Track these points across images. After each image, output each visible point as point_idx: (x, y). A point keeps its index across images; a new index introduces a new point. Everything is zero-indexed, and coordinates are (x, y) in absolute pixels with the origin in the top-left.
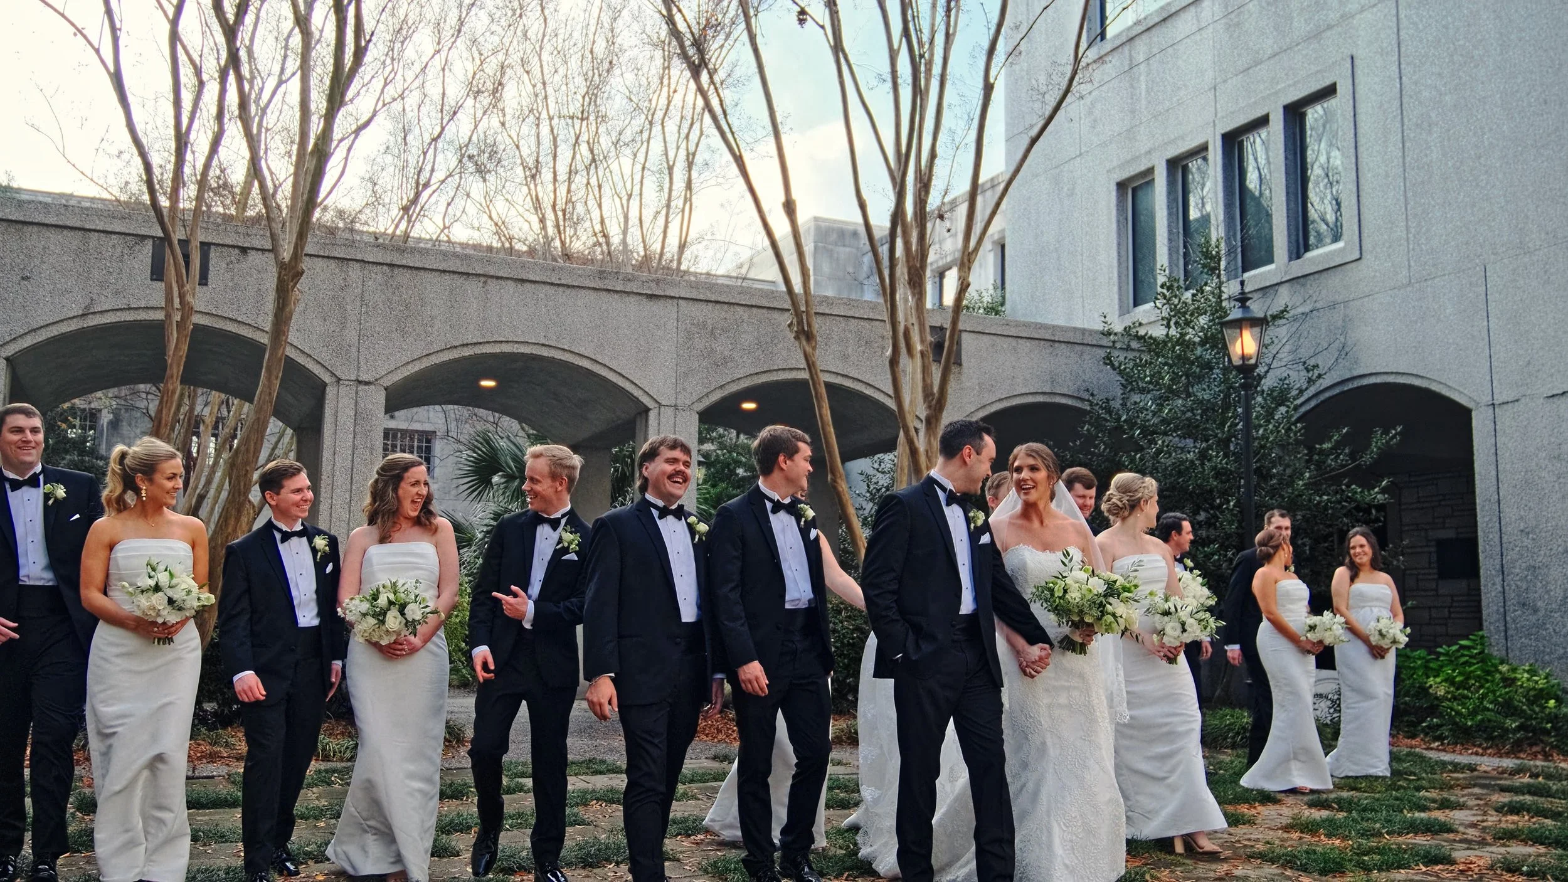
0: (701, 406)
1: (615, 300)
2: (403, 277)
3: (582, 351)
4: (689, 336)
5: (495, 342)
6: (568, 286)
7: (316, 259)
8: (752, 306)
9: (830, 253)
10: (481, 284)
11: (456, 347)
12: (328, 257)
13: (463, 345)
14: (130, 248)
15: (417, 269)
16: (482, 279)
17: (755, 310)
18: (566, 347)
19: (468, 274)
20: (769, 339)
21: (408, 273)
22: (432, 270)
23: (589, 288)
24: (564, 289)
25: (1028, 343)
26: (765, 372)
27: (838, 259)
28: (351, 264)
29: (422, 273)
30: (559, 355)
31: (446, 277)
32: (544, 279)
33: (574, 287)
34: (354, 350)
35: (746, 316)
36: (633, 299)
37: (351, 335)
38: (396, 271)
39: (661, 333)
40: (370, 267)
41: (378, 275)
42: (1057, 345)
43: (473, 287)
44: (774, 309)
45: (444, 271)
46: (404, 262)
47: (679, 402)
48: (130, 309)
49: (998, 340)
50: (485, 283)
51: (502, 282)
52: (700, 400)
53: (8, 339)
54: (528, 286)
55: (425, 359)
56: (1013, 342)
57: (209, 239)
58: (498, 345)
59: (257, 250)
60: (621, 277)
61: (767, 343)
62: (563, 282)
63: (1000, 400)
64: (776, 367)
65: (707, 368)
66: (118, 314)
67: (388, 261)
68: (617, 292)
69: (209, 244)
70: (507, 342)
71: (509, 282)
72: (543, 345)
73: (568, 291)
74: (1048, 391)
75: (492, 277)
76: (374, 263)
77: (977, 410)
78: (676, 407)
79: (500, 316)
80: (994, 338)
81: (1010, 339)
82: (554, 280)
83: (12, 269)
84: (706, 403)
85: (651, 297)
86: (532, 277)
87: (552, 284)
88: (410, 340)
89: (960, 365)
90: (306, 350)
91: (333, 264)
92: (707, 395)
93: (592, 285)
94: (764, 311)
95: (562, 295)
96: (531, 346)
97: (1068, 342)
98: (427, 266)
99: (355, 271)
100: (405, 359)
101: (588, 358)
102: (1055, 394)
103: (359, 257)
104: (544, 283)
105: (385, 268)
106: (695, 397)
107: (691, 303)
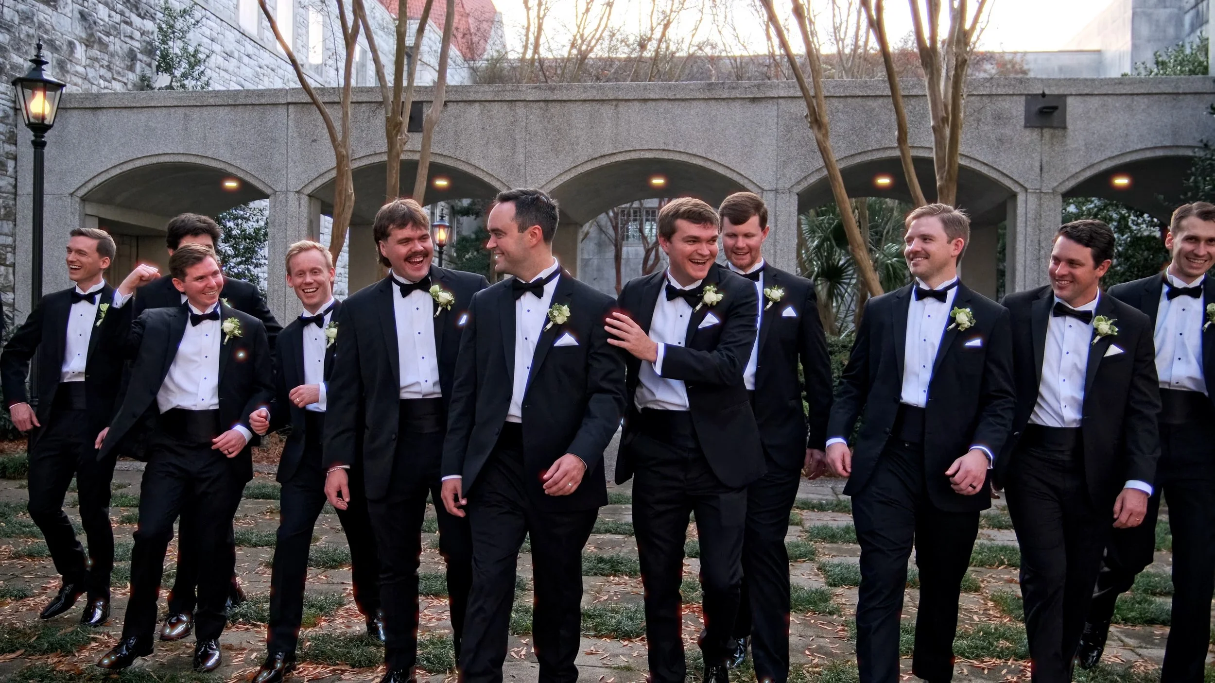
0: (799, 188)
1: (722, 107)
2: (555, 109)
3: (695, 151)
4: (789, 129)
5: (626, 151)
6: (683, 100)
7: (493, 104)
8: (846, 97)
9: (1149, 16)
10: (613, 107)
11: (596, 159)
12: (501, 101)
13: (602, 157)
14: (374, 112)
15: (565, 101)
16: (614, 103)
17: (849, 100)
18: (682, 150)
19: (603, 101)
20: (863, 125)
21: (558, 106)
22: (576, 101)
23: (699, 99)
24: (680, 103)
25: (1145, 100)
26: (860, 154)
27: (1158, 21)
28: (518, 104)
29: (568, 104)
30: (677, 157)
31: (587, 105)
32: (663, 96)
33: (687, 99)
34: (522, 168)
35: (841, 107)
36: (737, 104)
37: (520, 158)
38: (550, 105)
39: (763, 130)
40: (531, 104)
41: (536, 109)
42: (1181, 97)
43: (607, 111)
44: (868, 96)
45: (585, 101)
46: (555, 97)
47: (780, 186)
48: (376, 154)
49: (1109, 100)
50: (616, 106)
51: (630, 104)
52: (798, 183)
53: (307, 182)
54: (650, 103)
55: (573, 171)
56: (1128, 100)
57: (421, 99)
58: (628, 154)
59: (454, 102)
60: (726, 86)
61: (861, 127)
62: (678, 97)
63: (1110, 158)
64: (870, 148)
65: (805, 156)
66: (370, 158)
67: (543, 98)
68: (724, 99)
69: (422, 102)
70: (635, 150)
71: (635, 103)
72: (664, 150)
73: (683, 104)
74: (1168, 144)
75: (622, 100)
76: (533, 101)
77: (1084, 170)
78: (776, 191)
79: (628, 131)
80: (1106, 98)
81: (1124, 97)
82: (670, 96)
83: (306, 136)
84: (805, 185)
85: (754, 100)
86: (652, 96)
87: (669, 100)
88: (561, 156)
89: (1065, 128)
90: (490, 172)
91: (505, 106)
92: (805, 178)
93: (702, 96)
94: (859, 100)
95: (677, 109)
96: (654, 152)
97: (1196, 93)
98: (571, 98)
99: (520, 110)
100: (558, 172)
101: (701, 157)
102: (1178, 147)
103: (523, 98)
104: (663, 99)
105: (542, 104)
106: (793, 181)
107: (789, 101)
